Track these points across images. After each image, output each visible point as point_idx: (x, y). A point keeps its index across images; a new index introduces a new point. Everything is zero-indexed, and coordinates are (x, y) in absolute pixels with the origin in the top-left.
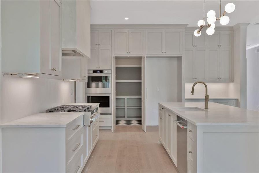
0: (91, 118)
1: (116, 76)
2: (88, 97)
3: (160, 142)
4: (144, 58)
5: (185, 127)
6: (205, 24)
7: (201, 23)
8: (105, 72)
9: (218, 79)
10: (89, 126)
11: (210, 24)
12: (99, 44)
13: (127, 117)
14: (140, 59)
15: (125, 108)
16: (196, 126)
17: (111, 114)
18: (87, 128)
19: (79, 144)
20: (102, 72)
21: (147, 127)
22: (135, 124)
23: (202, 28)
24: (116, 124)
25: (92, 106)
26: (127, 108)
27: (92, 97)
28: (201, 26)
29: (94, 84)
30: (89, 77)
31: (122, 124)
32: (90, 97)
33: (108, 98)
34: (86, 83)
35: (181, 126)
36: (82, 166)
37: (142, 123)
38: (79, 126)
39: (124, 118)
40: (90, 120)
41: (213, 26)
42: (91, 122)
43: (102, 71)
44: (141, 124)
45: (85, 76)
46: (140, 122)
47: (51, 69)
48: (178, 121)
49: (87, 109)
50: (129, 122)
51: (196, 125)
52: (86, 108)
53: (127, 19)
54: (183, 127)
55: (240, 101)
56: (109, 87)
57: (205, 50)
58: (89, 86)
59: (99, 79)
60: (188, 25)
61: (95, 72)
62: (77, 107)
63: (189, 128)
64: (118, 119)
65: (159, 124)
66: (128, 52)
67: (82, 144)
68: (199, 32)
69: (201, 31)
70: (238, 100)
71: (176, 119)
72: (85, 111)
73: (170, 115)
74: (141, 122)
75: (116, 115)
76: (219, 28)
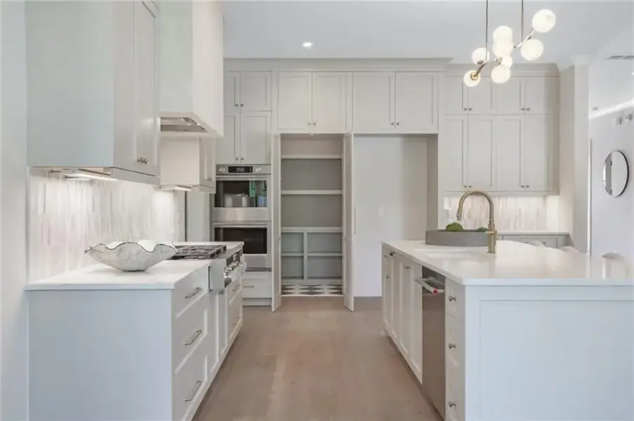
0: (227, 275)
1: (282, 180)
2: (217, 230)
3: (386, 331)
4: (349, 136)
5: (440, 291)
6: (488, 58)
7: (479, 55)
8: (257, 170)
9: (523, 187)
10: (222, 292)
11: (501, 59)
12: (242, 105)
13: (309, 278)
14: (338, 140)
15: (303, 257)
16: (464, 286)
17: (270, 270)
18: (217, 297)
19: (200, 332)
20: (248, 169)
21: (356, 299)
22: (326, 292)
23: (483, 66)
24: (283, 293)
25: (227, 248)
26: (309, 257)
27: (225, 229)
28: (480, 63)
29: (229, 200)
30: (218, 182)
31: (296, 293)
32: (219, 229)
33: (263, 232)
34: (211, 194)
35: (432, 290)
36: (206, 381)
37: (344, 290)
38: (198, 289)
39: (300, 281)
40: (225, 277)
41: (508, 62)
42: (227, 283)
43: (249, 167)
44: (341, 293)
45: (210, 179)
46: (339, 289)
47: (136, 158)
48: (425, 279)
49: (217, 253)
50: (312, 290)
51: (464, 284)
52: (215, 251)
53: (307, 45)
54: (435, 292)
55: (572, 239)
56: (265, 206)
57: (491, 121)
58: (218, 202)
59: (242, 187)
60: (451, 59)
61: (232, 169)
62: (193, 248)
63: (449, 292)
64: (287, 282)
65: (383, 294)
66: (309, 124)
67: (205, 332)
68: (475, 76)
69: (479, 75)
70: (568, 236)
71: (421, 275)
72: (212, 256)
73: (408, 268)
74: (341, 289)
75: (282, 273)
76: (520, 67)
